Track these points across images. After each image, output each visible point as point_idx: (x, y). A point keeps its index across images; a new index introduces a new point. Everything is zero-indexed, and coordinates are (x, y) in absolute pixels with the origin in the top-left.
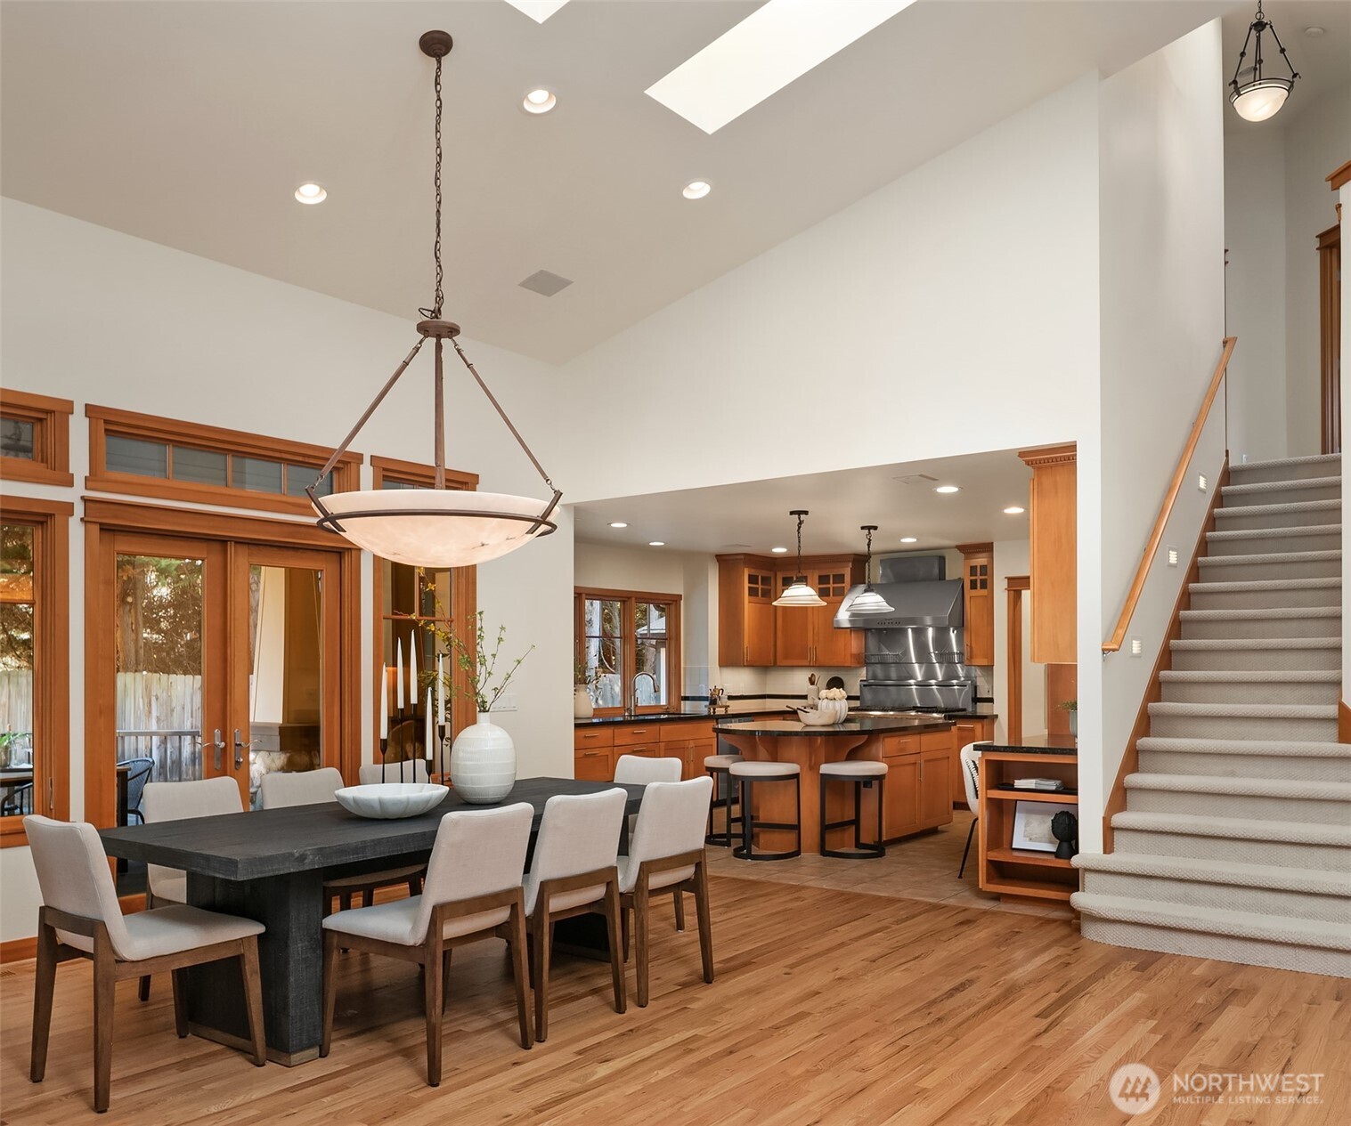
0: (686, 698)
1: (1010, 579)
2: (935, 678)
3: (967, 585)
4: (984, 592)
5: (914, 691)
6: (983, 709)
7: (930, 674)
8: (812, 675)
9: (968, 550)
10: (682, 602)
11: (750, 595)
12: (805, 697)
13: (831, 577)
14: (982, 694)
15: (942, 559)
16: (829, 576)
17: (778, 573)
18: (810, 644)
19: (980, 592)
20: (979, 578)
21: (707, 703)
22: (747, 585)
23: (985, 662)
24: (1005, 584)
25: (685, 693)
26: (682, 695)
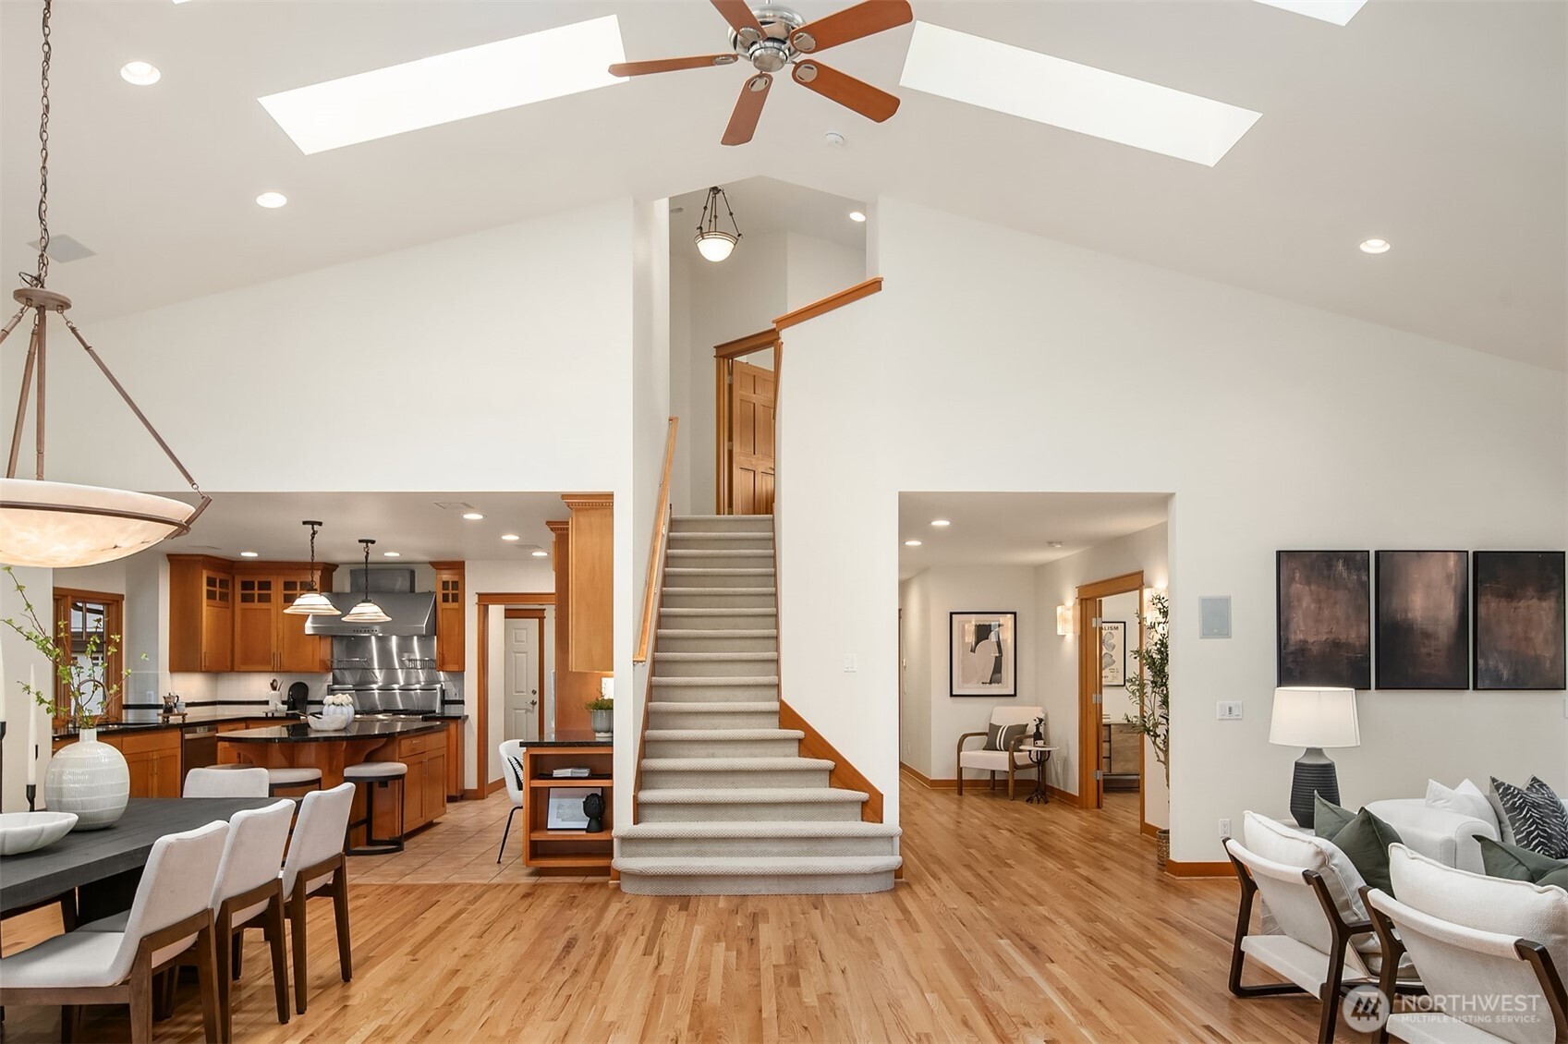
0: (127, 707)
1: (479, 595)
2: (398, 683)
3: (440, 598)
4: (455, 605)
5: (377, 696)
6: (452, 711)
7: (391, 678)
8: (274, 681)
9: (438, 565)
10: (124, 602)
11: (208, 598)
12: (266, 703)
13: (298, 584)
14: (451, 696)
15: (412, 573)
16: (296, 583)
17: (236, 577)
18: (274, 650)
19: (451, 605)
20: (450, 592)
21: (161, 711)
22: (205, 588)
23: (456, 668)
24: (476, 599)
25: (127, 700)
26: (124, 703)
